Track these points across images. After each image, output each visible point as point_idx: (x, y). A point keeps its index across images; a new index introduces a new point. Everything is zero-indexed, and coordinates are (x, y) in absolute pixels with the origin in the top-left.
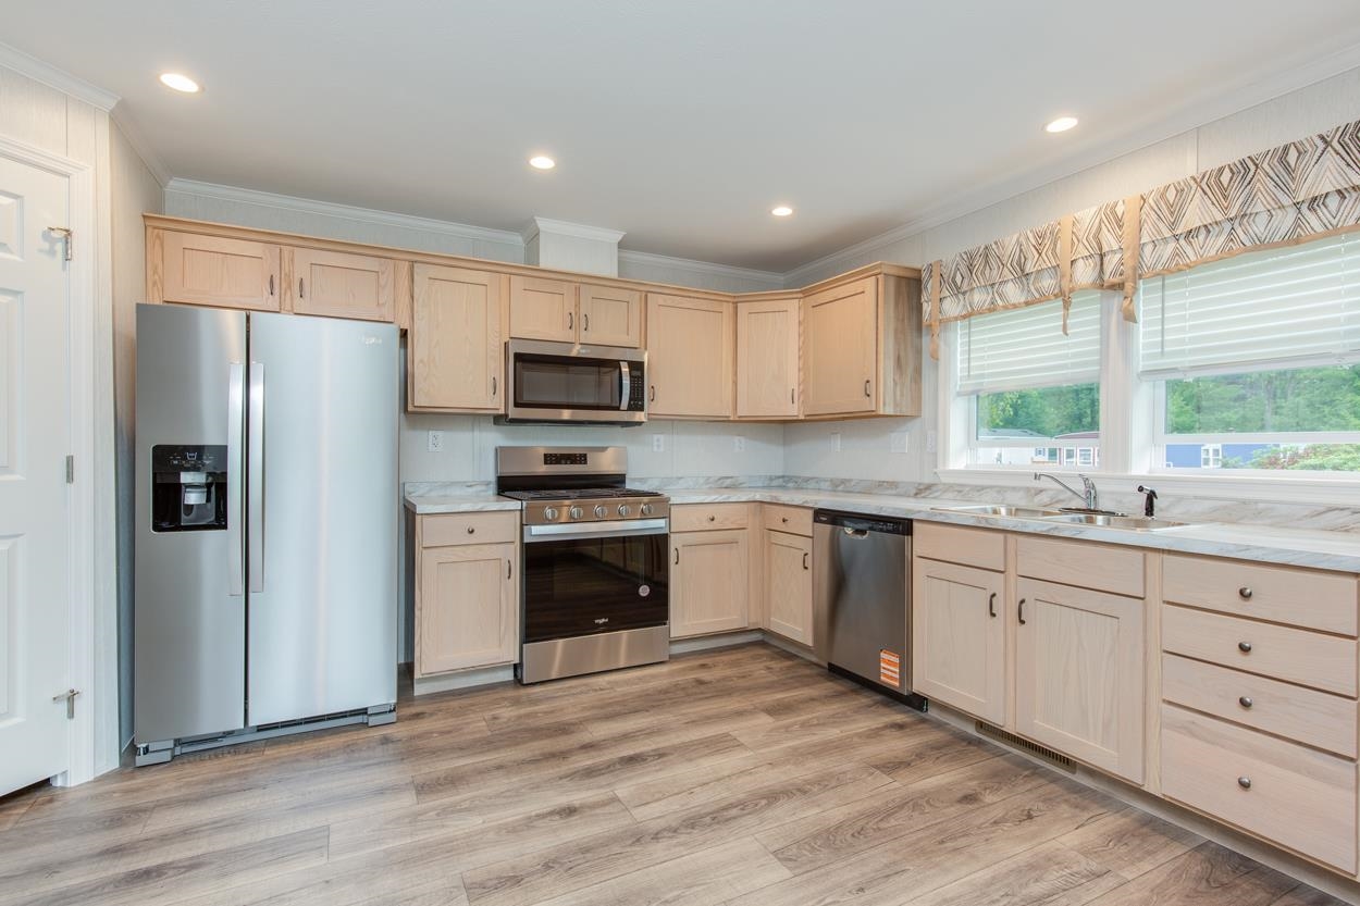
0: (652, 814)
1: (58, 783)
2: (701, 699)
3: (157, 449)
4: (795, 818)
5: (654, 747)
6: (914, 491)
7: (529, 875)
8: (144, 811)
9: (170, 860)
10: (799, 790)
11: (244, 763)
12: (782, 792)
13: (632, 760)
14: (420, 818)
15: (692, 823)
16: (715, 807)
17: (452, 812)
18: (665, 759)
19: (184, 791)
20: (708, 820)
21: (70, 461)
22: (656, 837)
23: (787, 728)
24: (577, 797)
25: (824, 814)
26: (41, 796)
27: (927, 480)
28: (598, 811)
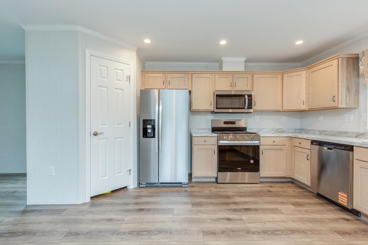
0: (252, 226)
1: (128, 188)
2: (269, 196)
3: (143, 120)
4: (301, 240)
5: (254, 207)
6: (355, 135)
7: (218, 233)
8: (141, 196)
9: (145, 208)
10: (303, 232)
11: (158, 190)
12: (297, 231)
13: (247, 210)
14: (193, 212)
15: (265, 232)
16: (273, 229)
17: (200, 212)
18: (257, 211)
19: (147, 194)
20: (270, 232)
21: (130, 122)
22: (254, 233)
23: (300, 211)
24: (231, 216)
25: (313, 242)
26: (125, 189)
27: (362, 131)
28: (237, 221)
